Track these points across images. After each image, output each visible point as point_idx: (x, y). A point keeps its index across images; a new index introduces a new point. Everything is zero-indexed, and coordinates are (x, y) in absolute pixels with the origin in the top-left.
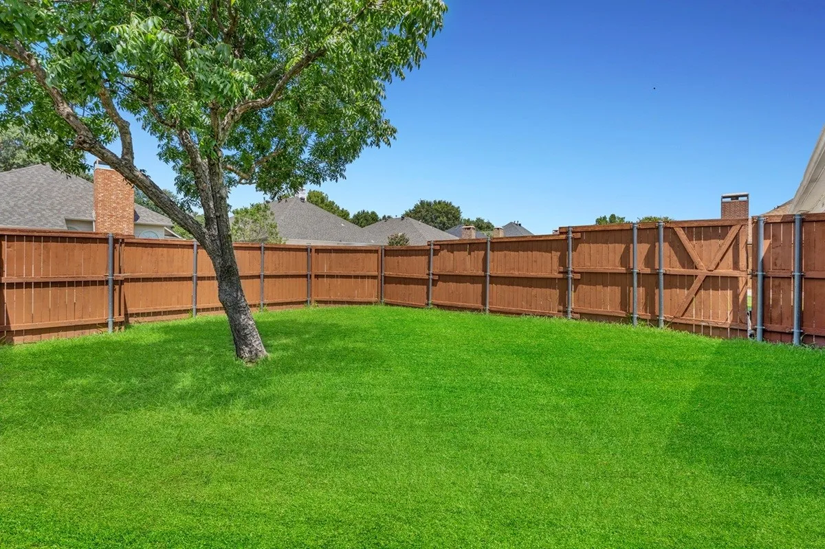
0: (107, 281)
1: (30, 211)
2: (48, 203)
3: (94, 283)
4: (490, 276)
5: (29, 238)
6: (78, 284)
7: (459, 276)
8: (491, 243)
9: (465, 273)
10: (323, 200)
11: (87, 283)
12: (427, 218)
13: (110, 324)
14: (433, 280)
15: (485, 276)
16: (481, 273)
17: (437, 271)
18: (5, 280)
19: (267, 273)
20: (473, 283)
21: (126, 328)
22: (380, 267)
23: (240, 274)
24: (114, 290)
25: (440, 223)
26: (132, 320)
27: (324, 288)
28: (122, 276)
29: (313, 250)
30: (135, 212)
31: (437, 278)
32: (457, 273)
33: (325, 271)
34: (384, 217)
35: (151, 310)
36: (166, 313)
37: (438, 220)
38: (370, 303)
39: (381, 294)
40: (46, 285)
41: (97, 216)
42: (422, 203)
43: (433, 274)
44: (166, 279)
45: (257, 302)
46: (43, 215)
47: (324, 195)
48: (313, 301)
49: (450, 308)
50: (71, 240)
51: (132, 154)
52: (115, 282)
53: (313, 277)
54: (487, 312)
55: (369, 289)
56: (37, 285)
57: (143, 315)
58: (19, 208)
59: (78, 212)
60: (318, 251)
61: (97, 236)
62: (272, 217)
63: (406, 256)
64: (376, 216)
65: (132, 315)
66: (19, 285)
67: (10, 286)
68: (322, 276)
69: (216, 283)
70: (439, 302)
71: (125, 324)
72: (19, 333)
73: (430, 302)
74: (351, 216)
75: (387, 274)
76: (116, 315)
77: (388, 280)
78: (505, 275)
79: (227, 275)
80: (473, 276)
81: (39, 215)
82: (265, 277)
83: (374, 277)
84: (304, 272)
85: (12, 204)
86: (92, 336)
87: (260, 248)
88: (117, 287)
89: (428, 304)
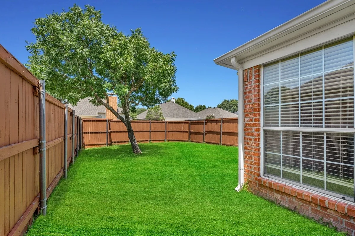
0: (106, 132)
1: (89, 110)
2: (94, 108)
3: (103, 133)
4: (222, 132)
5: (89, 121)
6: (100, 133)
7: (213, 132)
8: (223, 120)
9: (215, 131)
10: (183, 101)
11: (101, 133)
12: (228, 107)
13: (107, 144)
14: (205, 133)
15: (221, 132)
16: (220, 131)
17: (206, 130)
18: (84, 131)
19: (152, 130)
20: (217, 134)
21: (111, 146)
22: (189, 128)
23: (133, 131)
24: (108, 135)
25: (233, 109)
26: (113, 144)
27: (171, 136)
28: (110, 131)
29: (167, 123)
30: (117, 110)
31: (206, 132)
32: (212, 131)
33: (171, 130)
34: (208, 107)
35: (118, 141)
36: (122, 142)
37: (232, 108)
38: (186, 141)
39: (190, 138)
40: (92, 133)
41: (106, 112)
42: (225, 101)
43: (205, 131)
44: (122, 132)
45: (148, 140)
46: (92, 112)
47: (183, 99)
48: (167, 140)
49: (210, 143)
50: (98, 121)
51: (109, 102)
52: (108, 132)
53: (167, 132)
54: (221, 145)
55: (186, 136)
56: (91, 133)
57: (116, 142)
58: (87, 109)
59: (102, 110)
60: (169, 123)
61: (104, 120)
62: (161, 110)
63: (197, 124)
64: (205, 107)
65: (113, 142)
66: (87, 133)
67: (85, 133)
68: (170, 131)
69: (127, 133)
70: (208, 141)
71: (111, 144)
72: (87, 145)
73: (204, 141)
74: (195, 108)
75: (192, 131)
76: (108, 142)
77: (192, 133)
78: (227, 132)
79: (130, 131)
80: (218, 132)
81: (91, 111)
82: (151, 131)
83: (187, 132)
84: (164, 130)
85: (85, 108)
86: (103, 147)
87: (149, 122)
88: (109, 134)
89: (203, 142)
